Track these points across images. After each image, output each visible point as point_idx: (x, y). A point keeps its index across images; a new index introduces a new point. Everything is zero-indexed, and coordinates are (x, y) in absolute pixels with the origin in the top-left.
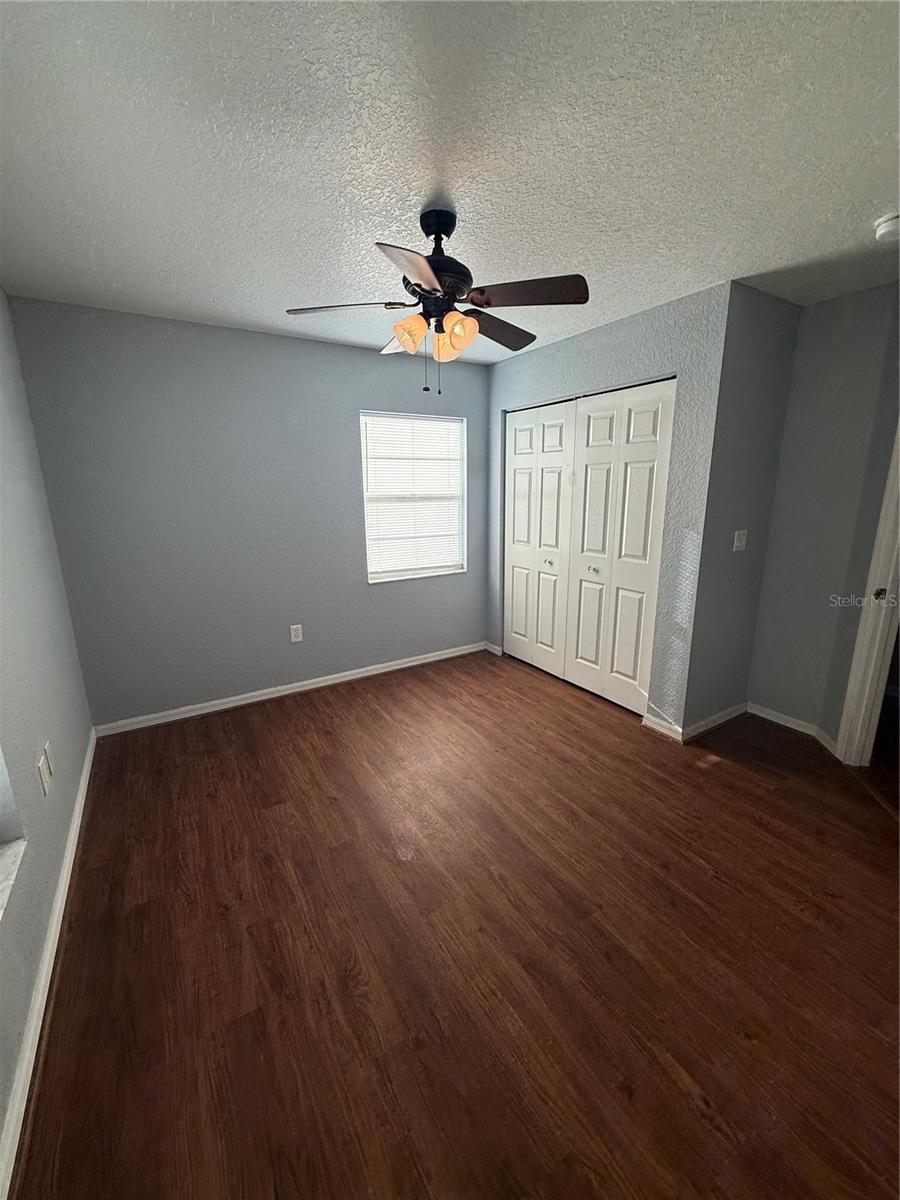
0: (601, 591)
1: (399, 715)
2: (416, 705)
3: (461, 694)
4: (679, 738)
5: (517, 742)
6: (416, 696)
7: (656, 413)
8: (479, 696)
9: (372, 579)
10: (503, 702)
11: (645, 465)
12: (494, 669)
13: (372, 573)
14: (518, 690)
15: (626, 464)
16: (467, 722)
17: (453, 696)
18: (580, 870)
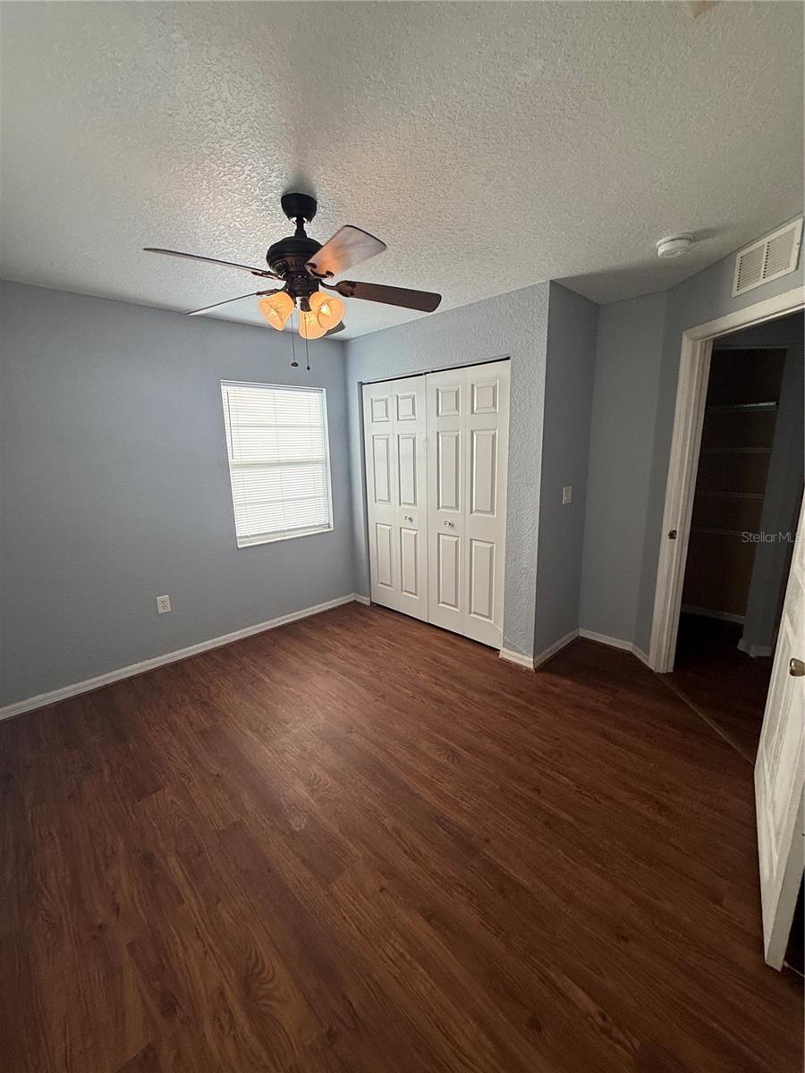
0: (457, 542)
1: (278, 675)
2: (294, 663)
3: (336, 647)
4: (531, 666)
5: (394, 688)
6: (294, 654)
7: (494, 388)
8: (354, 647)
9: (242, 543)
10: (376, 651)
11: (488, 433)
12: (365, 619)
13: (240, 537)
14: (388, 637)
15: (472, 432)
16: (344, 675)
17: (330, 650)
18: (465, 808)
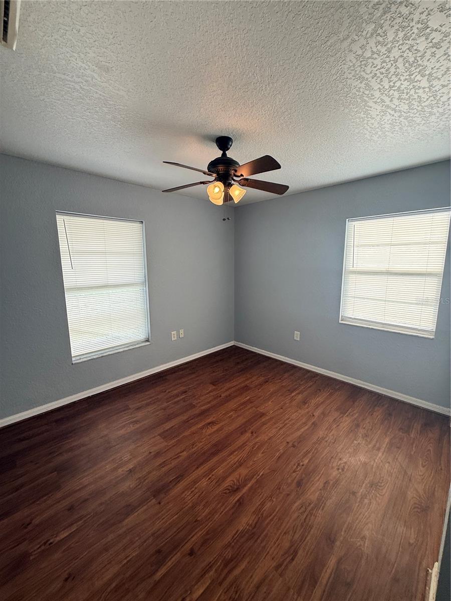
18: (186, 492)
